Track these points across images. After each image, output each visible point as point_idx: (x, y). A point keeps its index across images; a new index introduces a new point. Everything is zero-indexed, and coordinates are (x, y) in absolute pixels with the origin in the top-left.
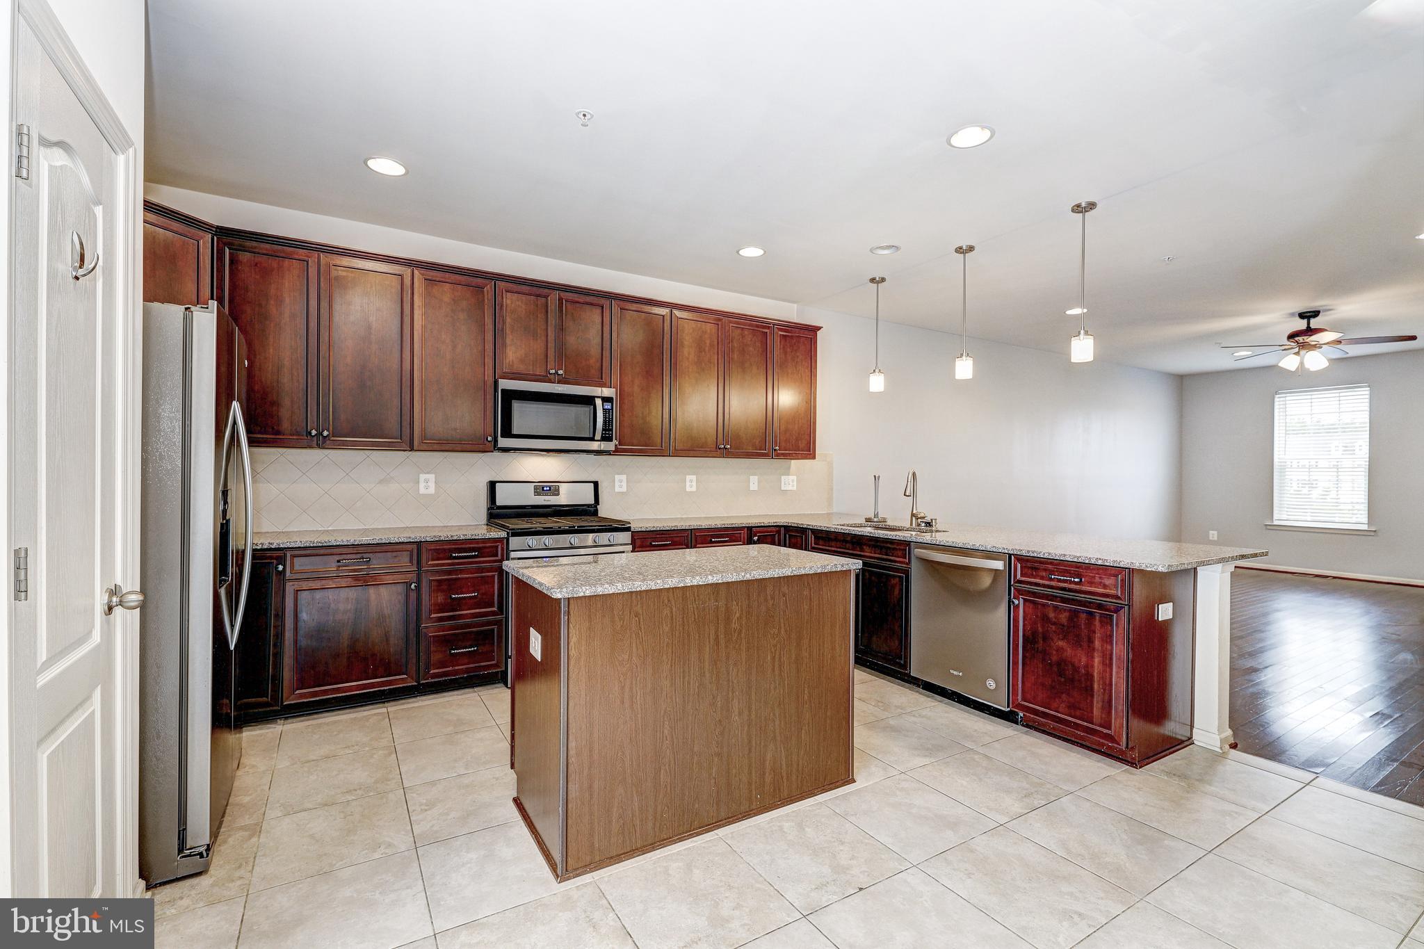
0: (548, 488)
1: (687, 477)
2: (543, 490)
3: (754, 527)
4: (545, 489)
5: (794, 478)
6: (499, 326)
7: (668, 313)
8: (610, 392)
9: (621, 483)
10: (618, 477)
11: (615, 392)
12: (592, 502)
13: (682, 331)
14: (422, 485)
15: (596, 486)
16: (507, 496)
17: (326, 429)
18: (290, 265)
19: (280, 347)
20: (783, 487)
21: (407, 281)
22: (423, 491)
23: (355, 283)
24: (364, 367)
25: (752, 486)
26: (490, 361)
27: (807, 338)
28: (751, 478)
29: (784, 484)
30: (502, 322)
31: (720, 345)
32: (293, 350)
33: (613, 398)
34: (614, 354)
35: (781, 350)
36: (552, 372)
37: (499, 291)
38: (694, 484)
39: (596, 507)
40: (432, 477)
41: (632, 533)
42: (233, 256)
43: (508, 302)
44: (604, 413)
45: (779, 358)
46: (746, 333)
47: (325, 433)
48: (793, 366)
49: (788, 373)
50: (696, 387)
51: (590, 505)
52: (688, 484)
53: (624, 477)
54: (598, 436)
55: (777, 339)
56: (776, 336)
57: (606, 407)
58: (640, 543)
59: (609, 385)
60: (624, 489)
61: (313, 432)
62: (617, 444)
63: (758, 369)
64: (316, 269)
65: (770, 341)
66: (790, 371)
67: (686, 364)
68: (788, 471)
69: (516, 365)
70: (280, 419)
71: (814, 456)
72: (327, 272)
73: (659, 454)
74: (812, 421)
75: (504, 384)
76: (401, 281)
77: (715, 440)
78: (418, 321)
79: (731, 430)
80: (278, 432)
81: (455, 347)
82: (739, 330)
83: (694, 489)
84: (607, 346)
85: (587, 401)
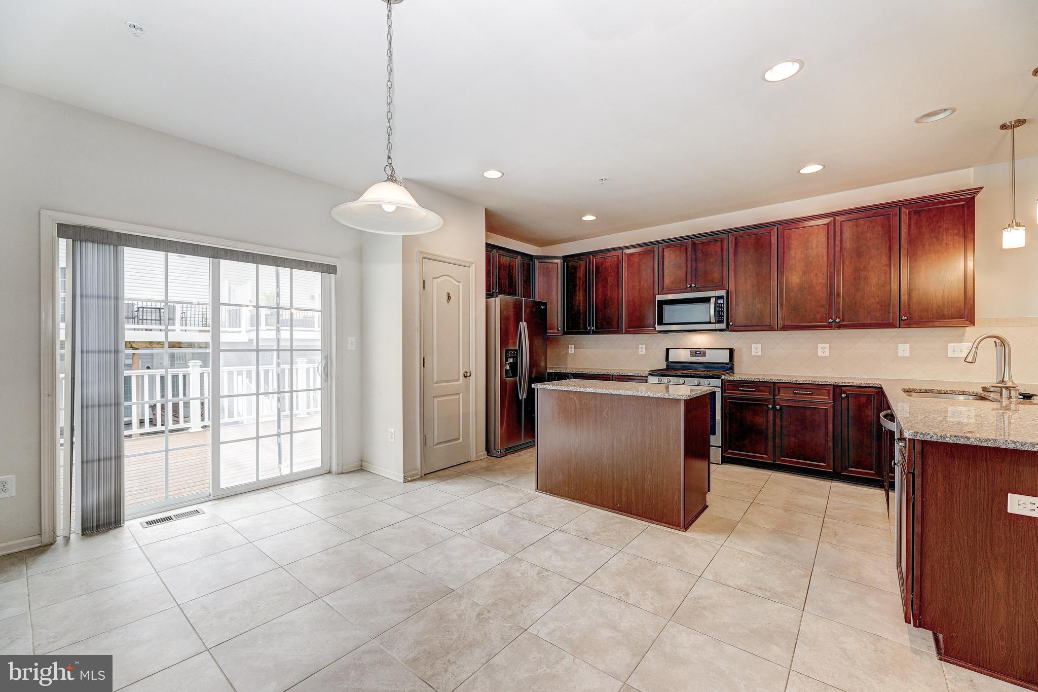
0: (699, 352)
1: (819, 345)
2: (696, 353)
3: (842, 386)
6: (660, 267)
7: (776, 229)
8: (722, 293)
9: (757, 349)
10: (754, 346)
11: (727, 292)
12: (727, 361)
13: (789, 238)
14: (640, 350)
15: (731, 351)
16: (675, 356)
17: (593, 326)
18: (583, 263)
19: (580, 296)
20: (951, 354)
21: (620, 257)
22: (640, 353)
23: (602, 264)
24: (605, 299)
25: (901, 354)
26: (656, 286)
27: (955, 206)
28: (900, 346)
29: (954, 351)
30: (662, 265)
31: (830, 240)
32: (583, 296)
33: (724, 296)
34: (731, 268)
35: (913, 227)
36: (689, 286)
37: (660, 249)
38: (827, 351)
39: (733, 365)
40: (644, 346)
41: (722, 380)
42: (567, 265)
43: (665, 253)
44: (718, 306)
45: (909, 234)
46: (861, 222)
47: (593, 328)
48: (931, 237)
49: (924, 246)
50: (804, 277)
51: (727, 364)
52: (820, 351)
53: (759, 346)
54: (713, 320)
55: (905, 218)
56: (903, 216)
57: (720, 302)
58: (730, 387)
59: (726, 288)
60: (760, 353)
61: (589, 328)
62: (733, 324)
63: (878, 250)
64: (590, 262)
65: (895, 222)
66: (927, 243)
67: (793, 262)
68: (960, 339)
69: (669, 286)
70: (580, 324)
71: (972, 322)
72: (593, 262)
73: (768, 329)
74: (969, 287)
75: (659, 298)
76: (618, 258)
77: (825, 316)
78: (625, 274)
79: (843, 307)
80: (580, 329)
81: (640, 283)
82: (851, 223)
83: (827, 354)
84: (725, 263)
85: (707, 300)
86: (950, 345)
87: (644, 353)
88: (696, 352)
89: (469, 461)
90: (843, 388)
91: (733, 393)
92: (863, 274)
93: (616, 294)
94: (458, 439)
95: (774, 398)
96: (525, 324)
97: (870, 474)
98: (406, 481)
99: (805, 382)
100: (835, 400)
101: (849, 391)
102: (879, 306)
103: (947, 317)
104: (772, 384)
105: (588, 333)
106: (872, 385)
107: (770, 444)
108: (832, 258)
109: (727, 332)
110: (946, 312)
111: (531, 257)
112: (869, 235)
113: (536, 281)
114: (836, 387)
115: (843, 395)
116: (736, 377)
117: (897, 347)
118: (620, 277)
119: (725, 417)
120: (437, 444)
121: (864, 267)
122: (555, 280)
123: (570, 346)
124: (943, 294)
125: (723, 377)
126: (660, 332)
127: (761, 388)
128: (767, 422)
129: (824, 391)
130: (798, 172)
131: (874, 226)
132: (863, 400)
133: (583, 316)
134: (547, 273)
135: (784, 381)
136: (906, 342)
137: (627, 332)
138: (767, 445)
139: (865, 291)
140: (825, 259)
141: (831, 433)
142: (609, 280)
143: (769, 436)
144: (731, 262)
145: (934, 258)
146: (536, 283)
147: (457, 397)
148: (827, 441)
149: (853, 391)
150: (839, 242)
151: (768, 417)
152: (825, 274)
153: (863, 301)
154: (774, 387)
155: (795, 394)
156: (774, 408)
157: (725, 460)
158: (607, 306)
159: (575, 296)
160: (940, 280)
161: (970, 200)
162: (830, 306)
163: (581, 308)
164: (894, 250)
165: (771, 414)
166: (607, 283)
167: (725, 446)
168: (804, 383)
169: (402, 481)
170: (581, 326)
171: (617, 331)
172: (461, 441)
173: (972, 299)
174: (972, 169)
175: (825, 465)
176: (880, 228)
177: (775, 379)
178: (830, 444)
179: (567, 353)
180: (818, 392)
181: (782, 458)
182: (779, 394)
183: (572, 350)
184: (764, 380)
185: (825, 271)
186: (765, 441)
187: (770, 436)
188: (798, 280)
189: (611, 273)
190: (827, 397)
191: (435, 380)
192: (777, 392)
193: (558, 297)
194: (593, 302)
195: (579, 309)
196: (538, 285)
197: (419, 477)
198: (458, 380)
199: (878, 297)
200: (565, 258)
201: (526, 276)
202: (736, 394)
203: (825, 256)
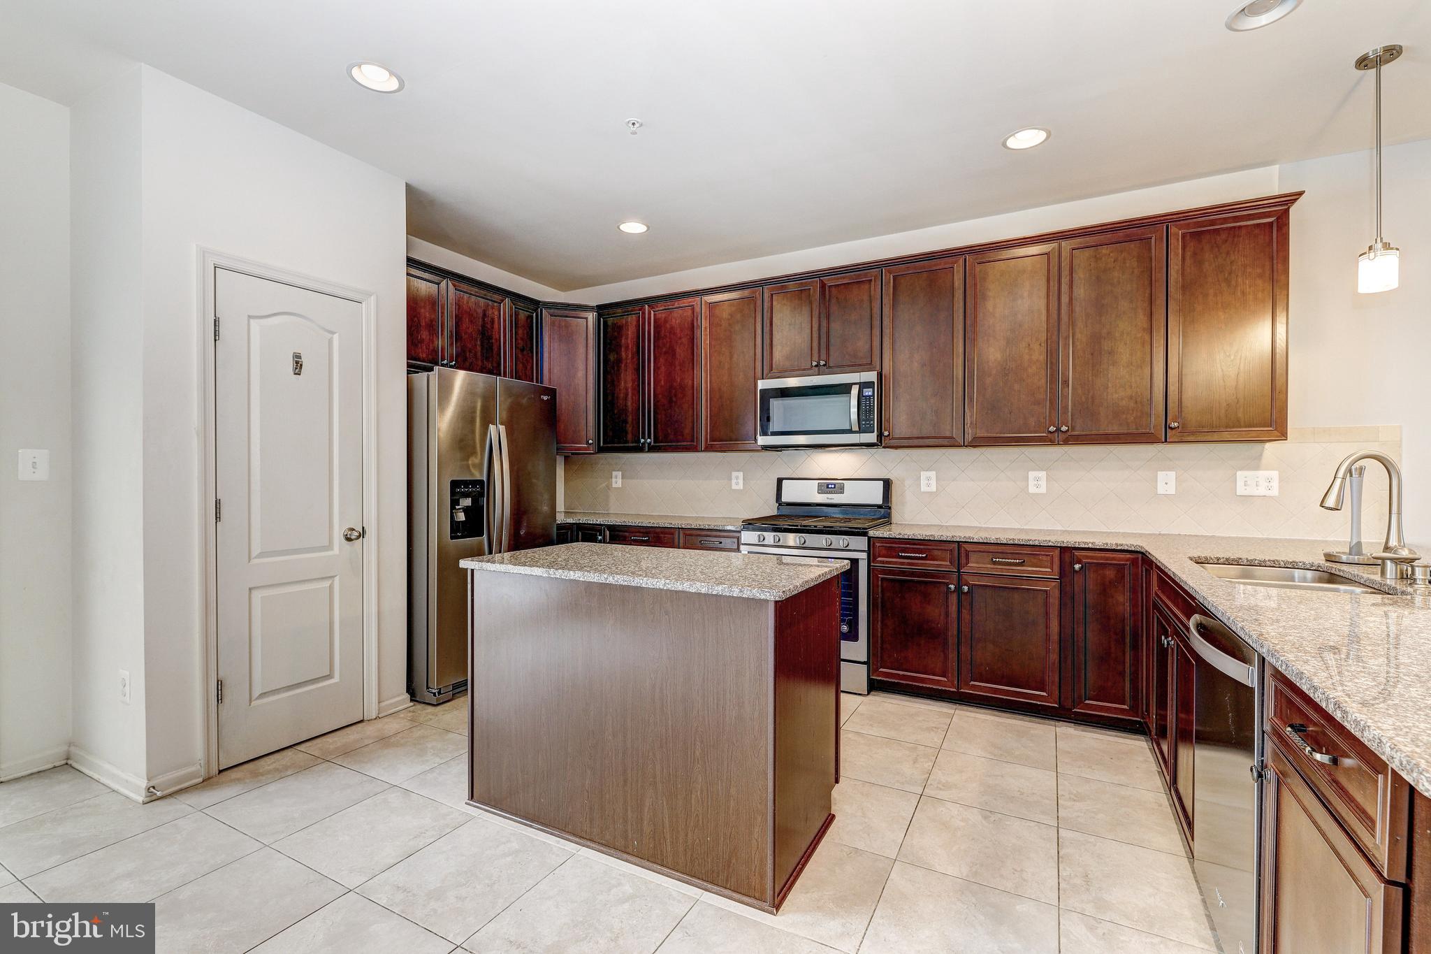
0: (833, 486)
1: (1029, 473)
2: (827, 487)
3: (1074, 548)
4: (830, 486)
5: (1275, 474)
6: (767, 329)
7: (961, 262)
8: (871, 376)
9: (928, 481)
10: (924, 475)
11: (880, 376)
12: (880, 502)
13: (984, 279)
14: (734, 481)
15: (887, 484)
16: (792, 493)
17: (649, 437)
18: (632, 319)
19: (626, 380)
20: (1241, 490)
21: (697, 309)
22: (734, 487)
23: (666, 321)
24: (671, 387)
25: (1161, 489)
26: (759, 364)
27: (1258, 225)
28: (1161, 475)
29: (1245, 485)
30: (769, 325)
31: (1051, 283)
32: (633, 381)
33: (874, 382)
34: (887, 331)
35: (1188, 261)
36: (814, 364)
37: (766, 295)
38: (1043, 483)
39: (890, 508)
40: (741, 474)
41: (869, 539)
42: (605, 323)
43: (774, 303)
44: (863, 400)
45: (1183, 274)
46: (1104, 251)
47: (649, 440)
48: (1218, 281)
49: (1206, 296)
50: (1008, 350)
51: (879, 507)
52: (1031, 483)
53: (933, 474)
54: (855, 428)
55: (1176, 245)
56: (1172, 241)
57: (867, 394)
58: (884, 552)
59: (878, 367)
60: (934, 488)
61: (642, 441)
62: (889, 435)
63: (1131, 302)
64: (644, 318)
65: (1157, 251)
66: (1211, 291)
67: (991, 322)
68: (1255, 463)
69: (781, 363)
70: (627, 433)
71: (1283, 435)
72: (649, 318)
73: (949, 444)
74: (1279, 370)
75: (762, 384)
76: (693, 310)
77: (1042, 420)
78: (705, 341)
79: (1074, 405)
80: (626, 442)
81: (731, 357)
82: (1088, 252)
83: (1043, 490)
84: (877, 323)
85: (844, 389)
86: (1239, 473)
87: (741, 486)
88: (828, 485)
89: (362, 721)
90: (1077, 553)
91: (887, 563)
92: (1106, 345)
93: (691, 377)
94: (329, 676)
95: (959, 571)
96: (502, 428)
97: (1122, 711)
98: (154, 798)
99: (1011, 542)
100: (1062, 574)
101: (1087, 557)
102: (1132, 404)
103: (1242, 424)
104: (956, 545)
105: (639, 449)
106: (1126, 548)
107: (952, 656)
108: (1055, 316)
109: (881, 450)
110: (1240, 415)
111: (535, 304)
112: (1116, 274)
113: (546, 350)
114: (1065, 550)
115: (1077, 567)
116: (894, 531)
117: (1156, 477)
118: (697, 346)
119: (875, 605)
120: (262, 695)
121: (1109, 333)
122: (581, 350)
123: (614, 473)
124: (1237, 382)
125: (871, 533)
126: (766, 448)
127: (936, 553)
128: (947, 615)
129: (1044, 558)
130: (1004, 145)
131: (1124, 259)
132: (1110, 574)
133: (633, 419)
134: (567, 337)
135: (975, 540)
136: (1170, 469)
137: (709, 449)
138: (946, 657)
139: (1110, 375)
140: (1044, 318)
141: (1055, 636)
142: (678, 350)
143: (950, 641)
144: (886, 322)
145: (1223, 317)
146: (546, 355)
147: (327, 584)
148: (1048, 651)
149: (1092, 558)
150: (1067, 287)
151: (947, 606)
152: (1043, 345)
153: (1105, 394)
154: (959, 550)
155: (995, 563)
156: (959, 588)
157: (875, 686)
158: (674, 399)
159: (619, 381)
160: (1232, 357)
161: (1282, 214)
162: (1051, 403)
163: (629, 403)
164: (1157, 303)
165: (953, 599)
166: (674, 355)
167: (872, 662)
168: (1009, 542)
169: (141, 799)
170: (630, 436)
171: (694, 449)
172: (336, 679)
173: (1285, 392)
174: (1276, 168)
175: (1044, 694)
176: (1135, 264)
177: (960, 535)
178: (1054, 657)
179: (609, 487)
180: (1033, 560)
181: (972, 683)
182: (967, 564)
183: (617, 481)
184: (942, 539)
185: (1044, 338)
186: (943, 651)
187: (952, 640)
188: (998, 356)
189: (680, 338)
190: (1049, 570)
191: (256, 550)
192: (963, 561)
193: (588, 382)
194: (649, 391)
195: (626, 406)
196: (550, 358)
197: (201, 780)
198: (329, 547)
199: (1131, 386)
200: (602, 310)
201: (522, 339)
202: (894, 563)
203: (1044, 312)
